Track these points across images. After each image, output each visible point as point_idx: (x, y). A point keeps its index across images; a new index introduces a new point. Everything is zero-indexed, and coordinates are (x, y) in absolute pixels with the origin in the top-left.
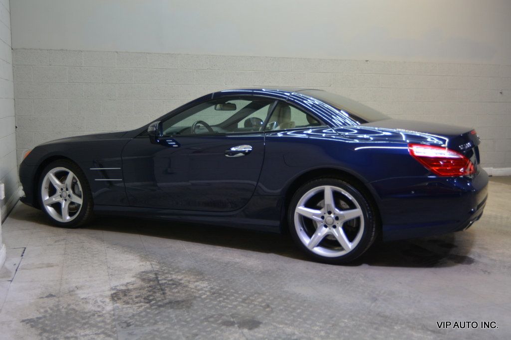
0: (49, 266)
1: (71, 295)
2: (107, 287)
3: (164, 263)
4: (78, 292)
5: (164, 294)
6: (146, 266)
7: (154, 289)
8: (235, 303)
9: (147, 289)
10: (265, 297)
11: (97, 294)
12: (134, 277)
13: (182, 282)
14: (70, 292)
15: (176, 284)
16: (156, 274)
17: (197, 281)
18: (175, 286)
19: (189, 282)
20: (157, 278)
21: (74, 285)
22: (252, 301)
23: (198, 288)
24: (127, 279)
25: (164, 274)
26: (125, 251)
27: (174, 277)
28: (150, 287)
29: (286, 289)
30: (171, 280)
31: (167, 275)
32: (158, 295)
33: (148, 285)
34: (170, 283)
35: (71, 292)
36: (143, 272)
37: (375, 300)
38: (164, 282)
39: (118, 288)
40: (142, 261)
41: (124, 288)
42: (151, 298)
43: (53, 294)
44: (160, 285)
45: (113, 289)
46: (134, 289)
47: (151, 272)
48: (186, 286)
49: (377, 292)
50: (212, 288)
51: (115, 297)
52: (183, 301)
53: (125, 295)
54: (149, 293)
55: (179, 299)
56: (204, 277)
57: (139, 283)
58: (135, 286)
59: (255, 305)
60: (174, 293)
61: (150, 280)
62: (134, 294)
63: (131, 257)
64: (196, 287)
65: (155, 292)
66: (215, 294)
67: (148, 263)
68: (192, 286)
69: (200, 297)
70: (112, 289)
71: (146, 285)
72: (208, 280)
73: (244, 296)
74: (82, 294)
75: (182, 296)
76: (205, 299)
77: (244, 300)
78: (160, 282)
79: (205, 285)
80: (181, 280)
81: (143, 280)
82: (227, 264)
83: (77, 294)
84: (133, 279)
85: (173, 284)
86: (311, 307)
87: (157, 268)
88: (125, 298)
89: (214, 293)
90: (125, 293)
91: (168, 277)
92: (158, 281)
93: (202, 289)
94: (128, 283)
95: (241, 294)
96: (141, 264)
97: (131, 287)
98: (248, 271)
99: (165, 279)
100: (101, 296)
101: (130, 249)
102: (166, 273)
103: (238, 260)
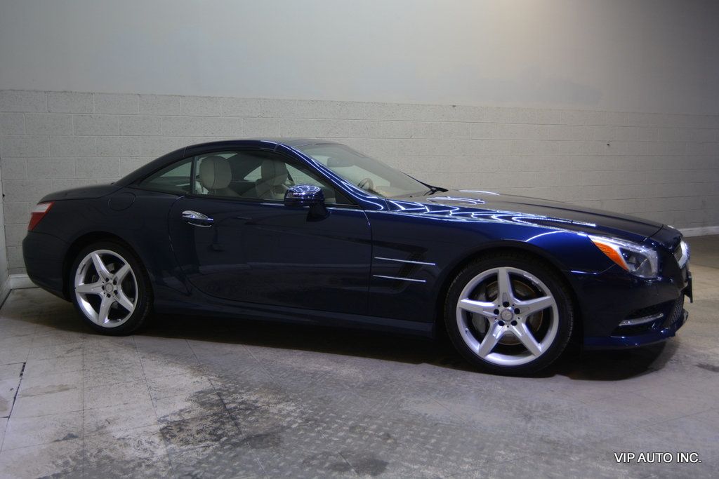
0: (64, 389)
1: (101, 434)
2: (153, 419)
3: (226, 377)
4: (110, 428)
5: (236, 424)
6: (202, 383)
7: (221, 417)
8: (341, 434)
9: (210, 418)
10: (380, 422)
11: (140, 430)
12: (188, 400)
13: (259, 404)
14: (98, 428)
15: (250, 408)
16: (219, 395)
17: (279, 403)
18: (249, 412)
19: (268, 404)
20: (222, 400)
21: (103, 418)
22: (364, 429)
23: (284, 412)
24: (179, 405)
25: (230, 394)
26: (169, 362)
27: (245, 397)
28: (214, 414)
29: (404, 409)
30: (242, 403)
31: (235, 396)
32: (228, 426)
33: (212, 412)
34: (242, 406)
35: (100, 430)
36: (199, 392)
37: (528, 418)
38: (233, 405)
39: (168, 418)
40: (196, 376)
41: (177, 418)
42: (220, 432)
43: (74, 434)
44: (229, 411)
45: (163, 421)
46: (193, 419)
47: (211, 391)
48: (267, 411)
49: (528, 406)
50: (303, 413)
51: (166, 433)
52: (267, 435)
53: (181, 430)
54: (214, 425)
55: (261, 432)
56: (288, 396)
57: (198, 410)
58: (193, 414)
59: (371, 436)
60: (250, 422)
61: (212, 405)
62: (194, 427)
63: (178, 370)
64: (280, 411)
65: (223, 423)
66: (310, 422)
67: (204, 377)
68: (274, 410)
69: (289, 427)
70: (160, 421)
71: (208, 413)
72: (295, 400)
73: (350, 423)
74: (117, 431)
75: (262, 427)
76: (298, 429)
77: (352, 429)
78: (228, 406)
79: (292, 408)
80: (256, 401)
81: (202, 404)
82: (314, 374)
83: (110, 432)
84: (189, 404)
85: (247, 409)
86: (448, 434)
87: (218, 385)
88: (182, 435)
89: (307, 420)
90: (181, 425)
91: (237, 398)
92: (225, 404)
93: (288, 415)
94: (181, 411)
95: (347, 419)
96: (195, 379)
97: (187, 416)
98: (346, 383)
99: (234, 402)
100: (146, 433)
101: (175, 358)
102: (234, 393)
103: (328, 368)
